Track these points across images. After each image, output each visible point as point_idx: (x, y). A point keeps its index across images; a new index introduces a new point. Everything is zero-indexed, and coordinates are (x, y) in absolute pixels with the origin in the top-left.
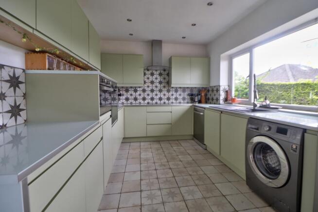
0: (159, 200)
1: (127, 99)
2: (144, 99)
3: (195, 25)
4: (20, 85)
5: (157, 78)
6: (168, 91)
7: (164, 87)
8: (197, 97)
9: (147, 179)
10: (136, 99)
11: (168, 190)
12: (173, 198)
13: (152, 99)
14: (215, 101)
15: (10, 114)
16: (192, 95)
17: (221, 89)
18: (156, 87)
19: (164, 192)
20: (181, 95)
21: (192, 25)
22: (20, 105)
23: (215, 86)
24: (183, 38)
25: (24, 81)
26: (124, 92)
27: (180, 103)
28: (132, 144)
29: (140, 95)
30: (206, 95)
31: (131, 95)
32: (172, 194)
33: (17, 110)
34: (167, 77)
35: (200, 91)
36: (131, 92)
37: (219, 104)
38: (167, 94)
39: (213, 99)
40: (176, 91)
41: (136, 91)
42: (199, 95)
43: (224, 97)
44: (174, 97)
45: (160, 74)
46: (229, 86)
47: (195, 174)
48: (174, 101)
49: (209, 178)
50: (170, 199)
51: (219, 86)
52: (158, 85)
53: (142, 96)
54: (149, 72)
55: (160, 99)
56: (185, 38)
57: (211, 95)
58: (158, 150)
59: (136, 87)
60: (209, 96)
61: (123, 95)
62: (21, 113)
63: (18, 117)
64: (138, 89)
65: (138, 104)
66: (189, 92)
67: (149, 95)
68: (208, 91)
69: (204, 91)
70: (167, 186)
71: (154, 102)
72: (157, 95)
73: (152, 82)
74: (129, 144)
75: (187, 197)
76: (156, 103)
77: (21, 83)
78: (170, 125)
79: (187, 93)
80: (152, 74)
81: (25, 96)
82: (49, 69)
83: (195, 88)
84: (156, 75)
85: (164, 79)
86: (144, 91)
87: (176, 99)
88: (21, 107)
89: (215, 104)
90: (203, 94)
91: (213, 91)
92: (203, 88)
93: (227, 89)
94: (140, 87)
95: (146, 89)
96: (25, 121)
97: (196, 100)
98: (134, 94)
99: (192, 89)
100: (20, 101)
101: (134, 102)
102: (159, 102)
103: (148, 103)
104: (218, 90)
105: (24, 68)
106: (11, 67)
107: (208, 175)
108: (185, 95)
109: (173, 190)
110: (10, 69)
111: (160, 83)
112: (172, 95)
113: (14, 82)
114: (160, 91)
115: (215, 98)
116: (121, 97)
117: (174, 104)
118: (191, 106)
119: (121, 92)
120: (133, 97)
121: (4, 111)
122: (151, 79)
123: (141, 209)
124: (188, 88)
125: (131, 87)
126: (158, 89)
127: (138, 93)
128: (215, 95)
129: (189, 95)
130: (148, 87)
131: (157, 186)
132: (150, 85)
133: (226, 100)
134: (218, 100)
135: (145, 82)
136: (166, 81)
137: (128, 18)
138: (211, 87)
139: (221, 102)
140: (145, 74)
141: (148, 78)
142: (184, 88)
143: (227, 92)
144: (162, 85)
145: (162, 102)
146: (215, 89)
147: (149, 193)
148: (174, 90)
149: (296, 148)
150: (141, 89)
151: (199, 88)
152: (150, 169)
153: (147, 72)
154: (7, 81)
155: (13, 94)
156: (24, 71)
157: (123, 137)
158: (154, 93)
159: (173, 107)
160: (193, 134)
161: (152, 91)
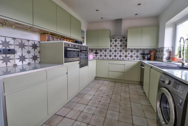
0: (92, 112)
1: (101, 56)
2: (110, 56)
3: (140, 4)
4: (37, 48)
5: (119, 43)
6: (126, 51)
7: (123, 49)
8: (147, 56)
9: (94, 100)
10: (105, 56)
11: (100, 109)
12: (100, 114)
13: (115, 56)
14: (160, 59)
15: (32, 59)
16: (144, 54)
17: (165, 50)
18: (118, 48)
19: (98, 109)
20: (135, 54)
21: (138, 5)
22: (37, 56)
23: (161, 48)
24: (136, 14)
25: (39, 46)
26: (99, 52)
27: (134, 59)
28: (100, 81)
29: (108, 53)
30: (155, 54)
31: (103, 53)
32: (101, 112)
33: (36, 58)
34: (125, 42)
35: (150, 51)
36: (103, 51)
37: (163, 62)
38: (125, 53)
39: (159, 58)
40: (132, 51)
41: (106, 51)
42: (149, 54)
43: (167, 57)
44: (130, 55)
45: (121, 41)
46: (172, 48)
47: (124, 105)
48: (130, 58)
49: (132, 111)
50: (98, 114)
51: (163, 48)
52: (119, 47)
53: (109, 54)
54: (114, 40)
55: (120, 56)
56: (137, 14)
57: (158, 54)
58: (111, 87)
59: (106, 49)
60: (157, 55)
61: (99, 53)
62: (37, 59)
63: (36, 60)
64: (107, 50)
65: (107, 59)
66: (142, 52)
67: (113, 54)
68: (157, 51)
69: (153, 51)
70: (101, 107)
71: (116, 58)
72: (118, 54)
73: (116, 46)
74: (98, 81)
75: (109, 116)
76: (118, 59)
77: (38, 47)
78: (123, 73)
79: (139, 53)
80: (116, 41)
81: (39, 52)
82: (47, 41)
83: (147, 49)
84: (118, 41)
85: (124, 43)
86: (110, 51)
87: (131, 56)
88: (37, 57)
89: (160, 61)
90: (152, 54)
91: (159, 51)
92: (153, 49)
93: (171, 50)
94: (108, 49)
95: (112, 50)
96: (39, 62)
97: (146, 58)
98: (105, 53)
99: (144, 50)
100: (37, 54)
101: (105, 57)
102: (119, 58)
103: (113, 58)
104: (162, 51)
105: (40, 41)
106: (33, 41)
107: (132, 109)
108: (139, 54)
109: (103, 110)
110: (32, 41)
111: (121, 46)
112: (129, 54)
113: (34, 46)
114: (121, 51)
115: (160, 57)
116: (98, 55)
117: (130, 60)
118: (139, 62)
119: (98, 52)
120: (104, 55)
121: (30, 57)
122: (115, 44)
123: (81, 113)
124: (141, 49)
125: (103, 49)
126: (119, 50)
127: (107, 52)
128: (160, 54)
129: (141, 54)
130: (113, 48)
131: (96, 105)
132: (114, 47)
133: (169, 58)
134: (162, 58)
135: (111, 46)
136: (125, 45)
137: (96, 9)
138: (158, 48)
139: (164, 60)
140: (111, 41)
141: (113, 43)
142: (138, 49)
143: (170, 52)
144: (122, 48)
145: (122, 58)
146: (161, 50)
147: (90, 107)
148: (130, 50)
149: (182, 103)
150: (109, 50)
151: (150, 49)
152: (100, 96)
153: (113, 40)
154: (31, 46)
155: (34, 51)
156: (39, 42)
157: (95, 76)
158: (117, 53)
159: (126, 62)
160: (139, 81)
161: (115, 51)
